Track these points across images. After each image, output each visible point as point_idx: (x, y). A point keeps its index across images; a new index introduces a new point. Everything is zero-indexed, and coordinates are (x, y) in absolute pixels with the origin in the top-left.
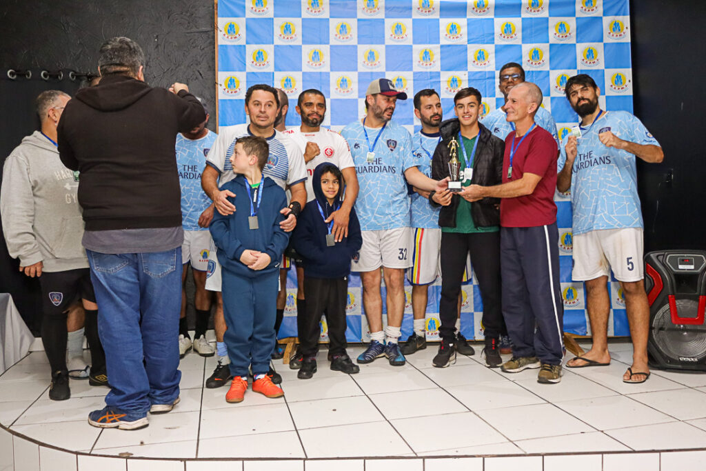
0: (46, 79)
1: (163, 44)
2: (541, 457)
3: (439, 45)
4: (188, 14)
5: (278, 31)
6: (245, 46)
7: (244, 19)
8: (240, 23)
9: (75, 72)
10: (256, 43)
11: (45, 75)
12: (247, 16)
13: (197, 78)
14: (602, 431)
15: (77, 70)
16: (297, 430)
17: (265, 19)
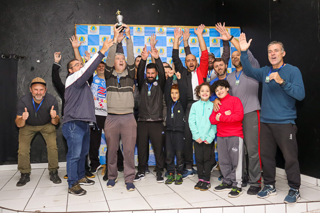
0: (4, 58)
1: (53, 45)
2: (200, 209)
3: (166, 47)
4: (64, 32)
5: (101, 40)
6: (87, 46)
7: (87, 35)
8: (86, 37)
9: (16, 55)
10: (92, 45)
11: (3, 57)
12: (88, 34)
13: (67, 58)
14: (224, 199)
15: (17, 55)
16: (106, 201)
17: (96, 35)
